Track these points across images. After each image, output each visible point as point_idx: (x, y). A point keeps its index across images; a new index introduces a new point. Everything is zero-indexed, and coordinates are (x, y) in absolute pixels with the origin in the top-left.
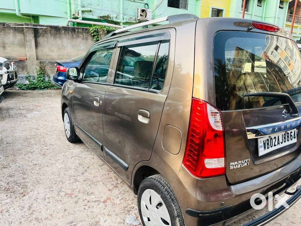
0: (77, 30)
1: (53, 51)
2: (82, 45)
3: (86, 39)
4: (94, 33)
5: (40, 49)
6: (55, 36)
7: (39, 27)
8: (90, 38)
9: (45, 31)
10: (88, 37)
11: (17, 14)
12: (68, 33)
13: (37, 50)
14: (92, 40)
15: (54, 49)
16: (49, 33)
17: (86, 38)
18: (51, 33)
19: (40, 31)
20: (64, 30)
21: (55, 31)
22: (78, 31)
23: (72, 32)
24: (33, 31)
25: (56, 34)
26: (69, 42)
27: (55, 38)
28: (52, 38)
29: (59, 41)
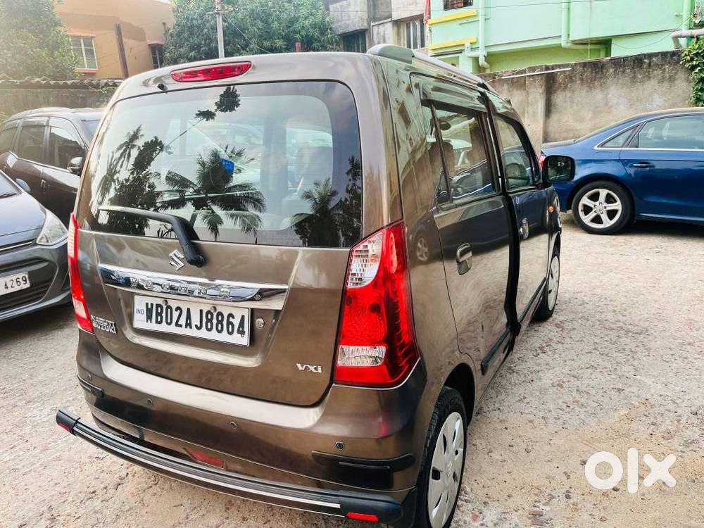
0: (646, 61)
1: (581, 120)
2: (656, 96)
3: (672, 79)
4: (692, 59)
5: (554, 117)
6: (589, 84)
7: (558, 70)
8: (682, 75)
9: (570, 78)
10: (676, 74)
11: (564, 44)
12: (624, 72)
13: (548, 122)
14: (687, 79)
15: (587, 114)
16: (577, 79)
17: (670, 77)
18: (582, 80)
19: (560, 79)
20: (615, 65)
21: (592, 72)
22: (650, 63)
23: (633, 68)
24: (543, 82)
25: (593, 80)
26: (623, 94)
27: (590, 88)
28: (584, 91)
29: (598, 95)
